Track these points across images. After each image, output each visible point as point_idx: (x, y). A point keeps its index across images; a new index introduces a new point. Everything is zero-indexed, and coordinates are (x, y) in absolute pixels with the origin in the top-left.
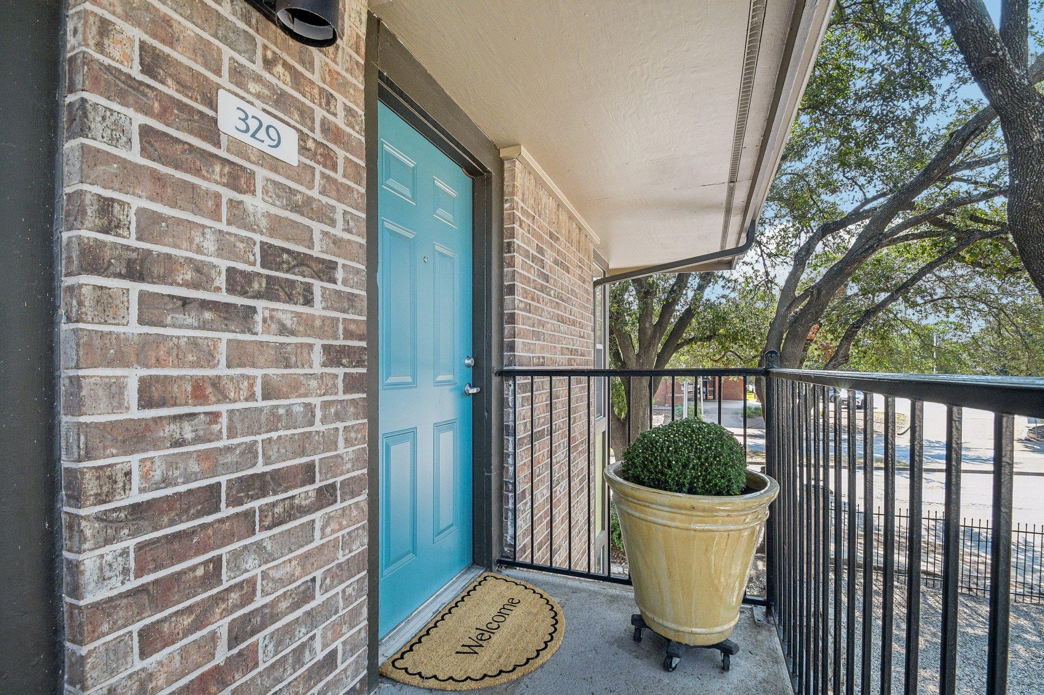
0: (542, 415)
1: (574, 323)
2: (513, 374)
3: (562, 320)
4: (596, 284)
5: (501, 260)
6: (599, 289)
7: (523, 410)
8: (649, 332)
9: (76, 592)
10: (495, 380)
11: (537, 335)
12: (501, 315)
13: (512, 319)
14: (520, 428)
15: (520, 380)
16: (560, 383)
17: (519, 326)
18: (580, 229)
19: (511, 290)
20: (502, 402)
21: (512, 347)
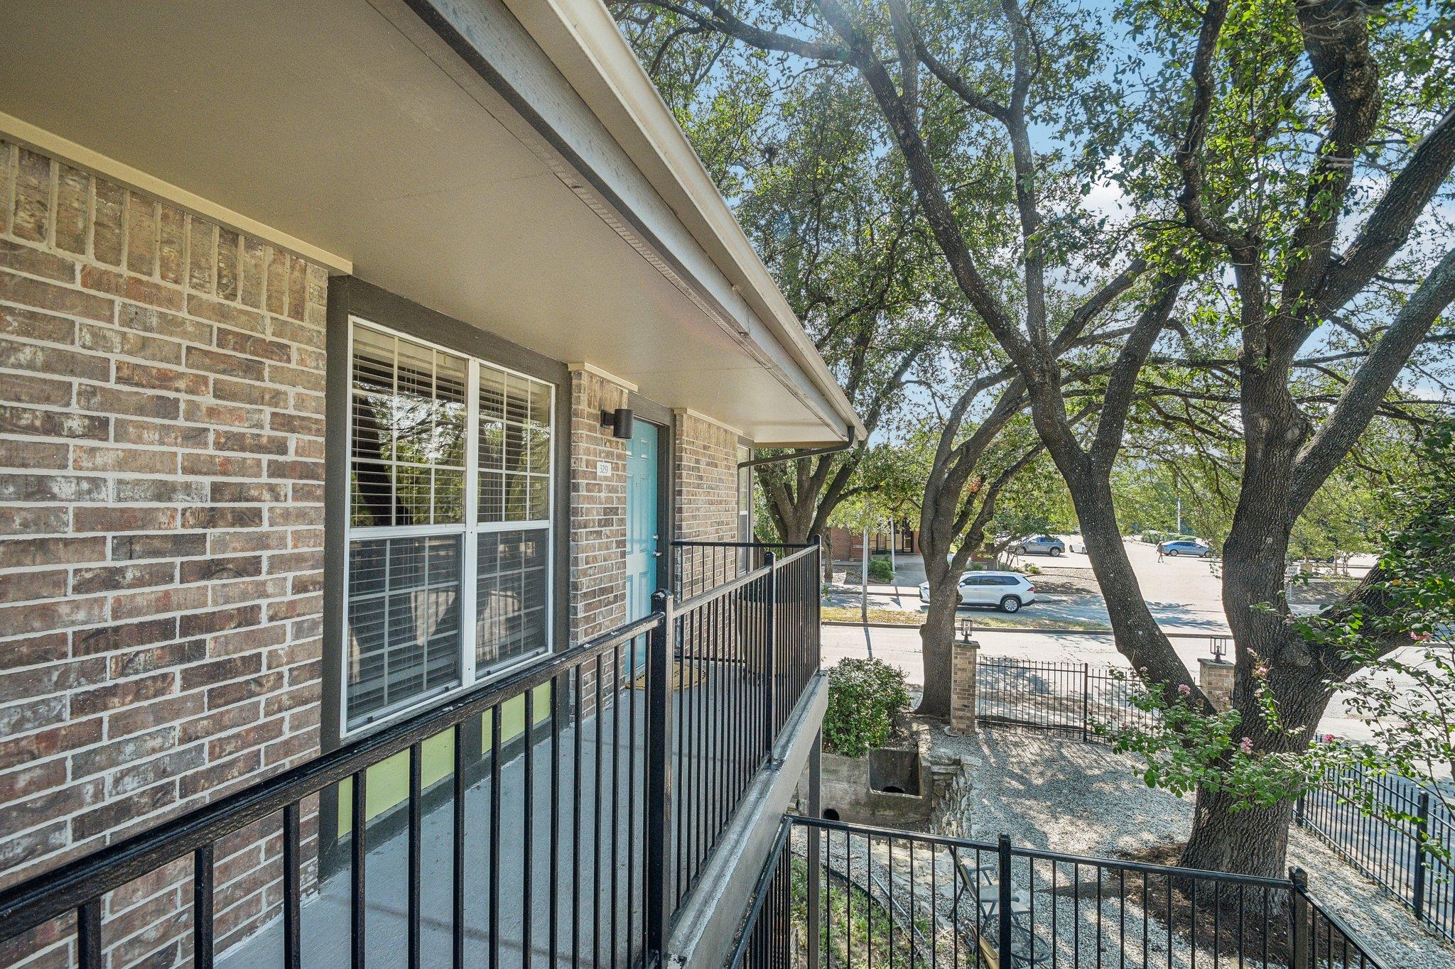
0: (698, 569)
1: (721, 502)
2: (682, 544)
3: (711, 503)
4: (740, 466)
5: (674, 474)
6: (744, 470)
7: (687, 566)
8: (806, 485)
9: (576, 614)
10: (670, 547)
11: (694, 517)
12: (674, 508)
13: (680, 510)
14: (684, 577)
15: (685, 548)
16: (709, 550)
17: (685, 514)
18: (726, 431)
19: (680, 493)
20: (674, 560)
21: (680, 528)
